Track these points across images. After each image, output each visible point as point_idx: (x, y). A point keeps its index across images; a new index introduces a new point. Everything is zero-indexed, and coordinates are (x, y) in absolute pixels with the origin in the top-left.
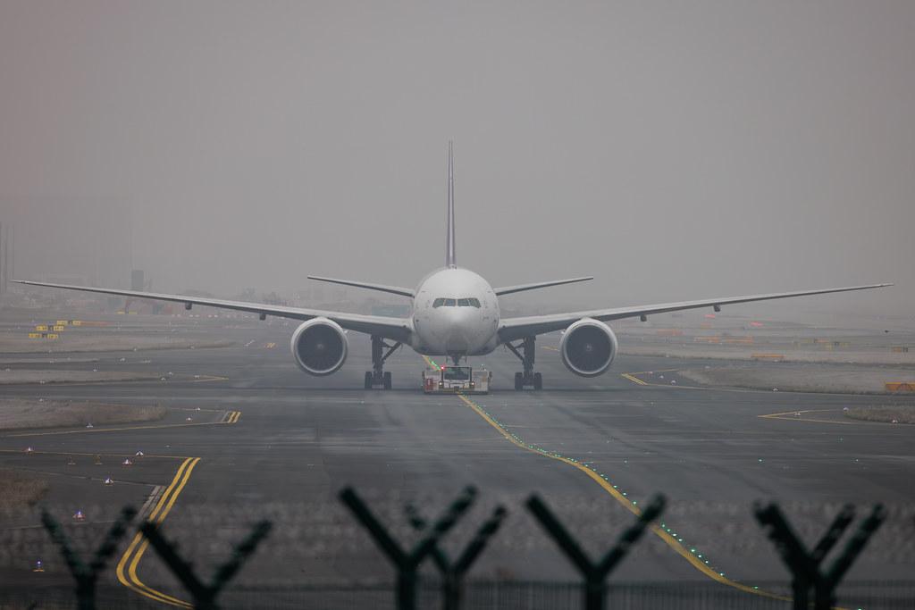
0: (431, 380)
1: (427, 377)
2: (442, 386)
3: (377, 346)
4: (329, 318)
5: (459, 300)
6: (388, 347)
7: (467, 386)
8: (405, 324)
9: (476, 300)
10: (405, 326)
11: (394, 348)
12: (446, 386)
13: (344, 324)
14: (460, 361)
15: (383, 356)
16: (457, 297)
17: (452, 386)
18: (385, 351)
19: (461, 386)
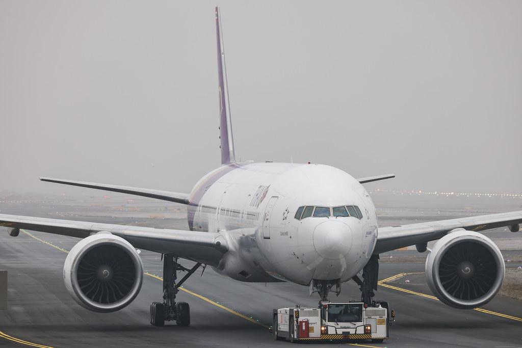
0: (307, 323)
1: (300, 319)
2: (325, 333)
3: (170, 269)
4: (114, 234)
5: (334, 208)
6: (183, 269)
7: (361, 331)
8: (218, 240)
9: (356, 207)
10: (218, 244)
11: (191, 272)
12: (331, 331)
13: (138, 242)
14: (330, 294)
15: (177, 281)
16: (331, 204)
17: (340, 332)
18: (180, 275)
19: (352, 331)
